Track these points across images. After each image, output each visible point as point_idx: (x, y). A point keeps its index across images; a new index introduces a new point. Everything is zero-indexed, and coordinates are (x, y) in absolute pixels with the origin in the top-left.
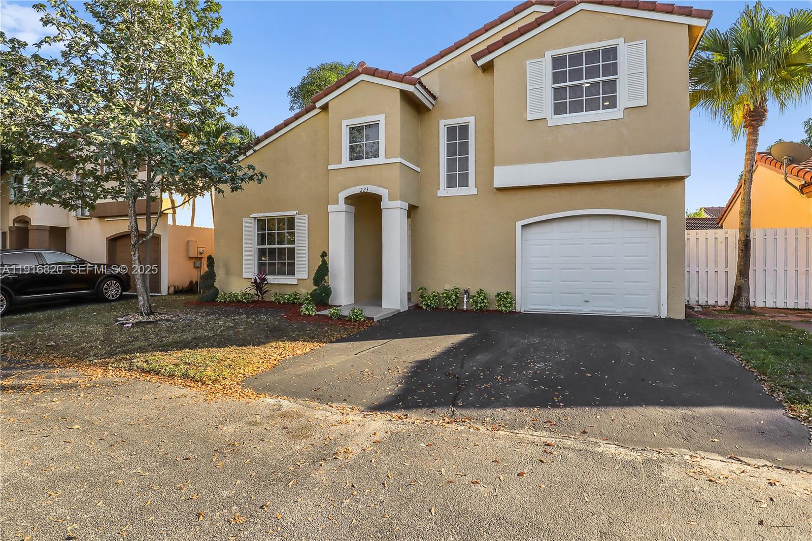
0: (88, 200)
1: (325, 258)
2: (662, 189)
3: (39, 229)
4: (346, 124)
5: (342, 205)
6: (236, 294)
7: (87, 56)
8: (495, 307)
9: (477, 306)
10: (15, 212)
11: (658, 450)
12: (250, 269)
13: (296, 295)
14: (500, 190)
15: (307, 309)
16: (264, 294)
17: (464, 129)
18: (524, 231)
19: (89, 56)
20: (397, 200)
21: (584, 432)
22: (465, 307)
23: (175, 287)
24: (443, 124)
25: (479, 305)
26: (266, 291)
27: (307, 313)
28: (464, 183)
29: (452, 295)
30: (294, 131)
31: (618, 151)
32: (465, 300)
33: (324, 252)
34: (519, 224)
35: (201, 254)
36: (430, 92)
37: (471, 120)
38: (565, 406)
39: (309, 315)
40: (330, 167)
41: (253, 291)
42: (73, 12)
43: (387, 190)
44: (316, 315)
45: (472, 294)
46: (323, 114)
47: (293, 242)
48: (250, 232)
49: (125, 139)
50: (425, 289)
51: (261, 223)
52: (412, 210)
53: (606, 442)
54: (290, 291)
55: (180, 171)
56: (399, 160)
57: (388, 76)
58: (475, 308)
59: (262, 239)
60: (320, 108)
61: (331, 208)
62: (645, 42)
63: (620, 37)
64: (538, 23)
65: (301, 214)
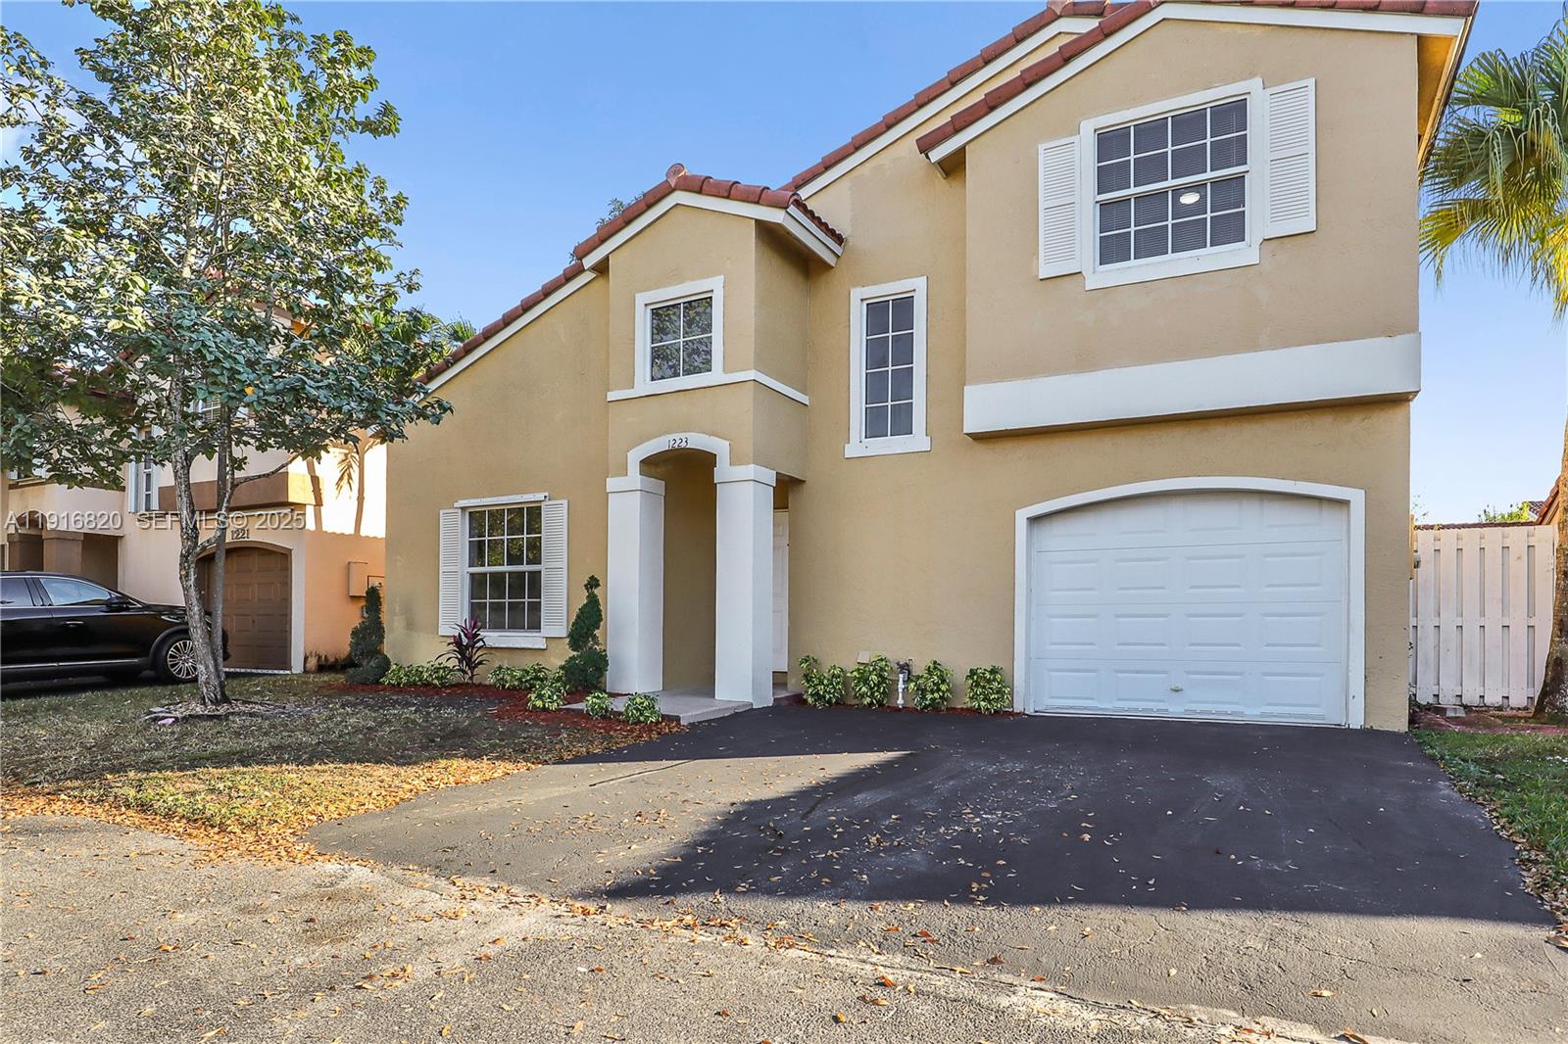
0: (103, 464)
1: (596, 591)
2: (1356, 423)
3: (64, 537)
4: (644, 302)
5: (634, 478)
6: (420, 669)
7: (82, 161)
8: (964, 701)
9: (924, 698)
10: (18, 505)
11: (1157, 1009)
12: (452, 611)
13: (540, 671)
14: (976, 437)
15: (540, 697)
16: (474, 668)
17: (904, 306)
18: (1035, 531)
19: (86, 159)
20: (749, 464)
21: (994, 961)
22: (900, 701)
23: (320, 658)
24: (859, 299)
25: (929, 696)
26: (480, 663)
27: (539, 703)
28: (904, 425)
29: (871, 673)
30: (543, 320)
31: (1246, 341)
32: (901, 686)
33: (592, 578)
34: (1022, 516)
36: (826, 225)
37: (918, 286)
38: (986, 903)
39: (545, 709)
40: (612, 396)
41: (453, 663)
42: (44, 64)
43: (728, 443)
44: (559, 710)
45: (916, 671)
46: (601, 281)
47: (537, 560)
48: (454, 536)
49: (118, 318)
50: (816, 661)
51: (475, 518)
52: (786, 490)
53: (1037, 984)
54: (529, 662)
55: (249, 390)
56: (751, 374)
57: (728, 191)
58: (921, 704)
59: (477, 553)
60: (593, 269)
61: (612, 483)
62: (1311, 82)
63: (1252, 75)
64: (1066, 57)
65: (554, 499)
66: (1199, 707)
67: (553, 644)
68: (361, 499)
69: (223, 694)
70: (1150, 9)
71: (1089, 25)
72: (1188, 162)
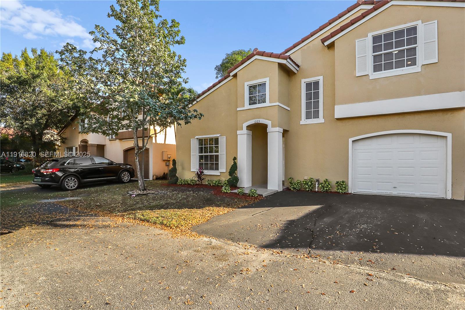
1: (236, 161)
2: (449, 115)
3: (92, 145)
4: (247, 84)
5: (245, 131)
6: (187, 180)
7: (114, 56)
8: (335, 190)
9: (324, 189)
10: (81, 137)
11: (445, 284)
12: (195, 167)
13: (219, 181)
14: (338, 119)
15: (225, 189)
16: (202, 180)
17: (317, 84)
18: (354, 144)
19: (115, 56)
20: (276, 127)
21: (394, 269)
22: (317, 190)
23: (156, 176)
24: (304, 82)
25: (325, 189)
26: (203, 179)
27: (225, 191)
28: (316, 116)
29: (309, 182)
30: (218, 89)
31: (418, 93)
32: (317, 185)
33: (235, 157)
34: (351, 140)
35: (169, 158)
36: (296, 63)
37: (320, 79)
38: (380, 252)
39: (227, 193)
40: (238, 109)
41: (196, 179)
42: (108, 34)
43: (271, 122)
44: (230, 192)
45: (321, 182)
46: (234, 79)
47: (217, 152)
48: (195, 146)
50: (293, 179)
51: (201, 141)
52: (285, 133)
53: (409, 276)
54: (216, 179)
55: (159, 114)
56: (277, 104)
57: (271, 55)
58: (323, 190)
59: (201, 150)
60: (233, 76)
61: (239, 132)
62: (436, 21)
63: (418, 20)
64: (363, 16)
65: (222, 136)
66: (401, 192)
67: (222, 174)
68: (166, 134)
69: (144, 188)
70: (388, 2)
71: (370, 7)
72: (399, 44)
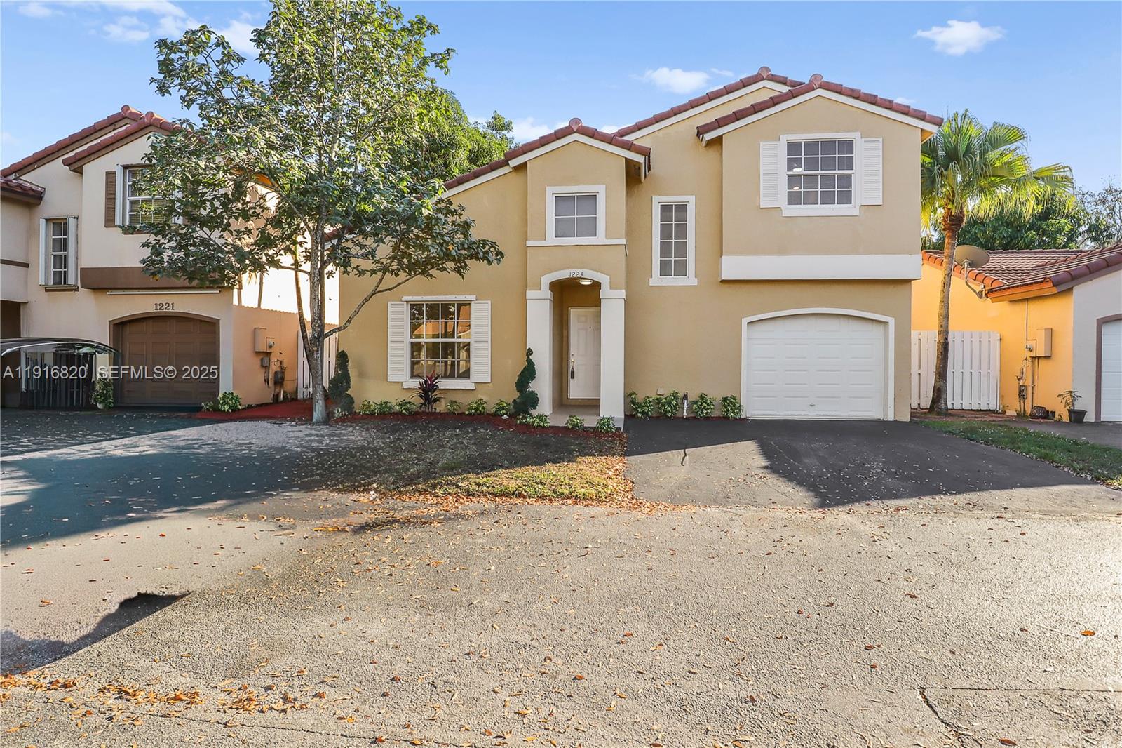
1: (530, 357)
4: (551, 192)
5: (546, 293)
8: (723, 413)
9: (701, 412)
12: (401, 370)
13: (480, 403)
14: (723, 282)
15: (540, 420)
16: (433, 403)
17: (682, 208)
18: (749, 329)
20: (621, 289)
22: (685, 414)
24: (657, 201)
25: (705, 411)
26: (437, 399)
27: (542, 424)
28: (682, 271)
29: (671, 400)
32: (686, 406)
33: (530, 349)
34: (745, 321)
35: (271, 347)
37: (690, 200)
40: (530, 243)
41: (417, 400)
43: (608, 277)
44: (550, 427)
45: (693, 399)
46: (519, 175)
48: (400, 321)
50: (636, 394)
51: (416, 308)
54: (465, 398)
56: (622, 241)
57: (611, 140)
58: (701, 415)
60: (514, 167)
61: (530, 294)
62: (881, 139)
63: (855, 130)
65: (481, 300)
66: (822, 413)
67: (480, 386)
68: (261, 284)
71: (783, 89)
